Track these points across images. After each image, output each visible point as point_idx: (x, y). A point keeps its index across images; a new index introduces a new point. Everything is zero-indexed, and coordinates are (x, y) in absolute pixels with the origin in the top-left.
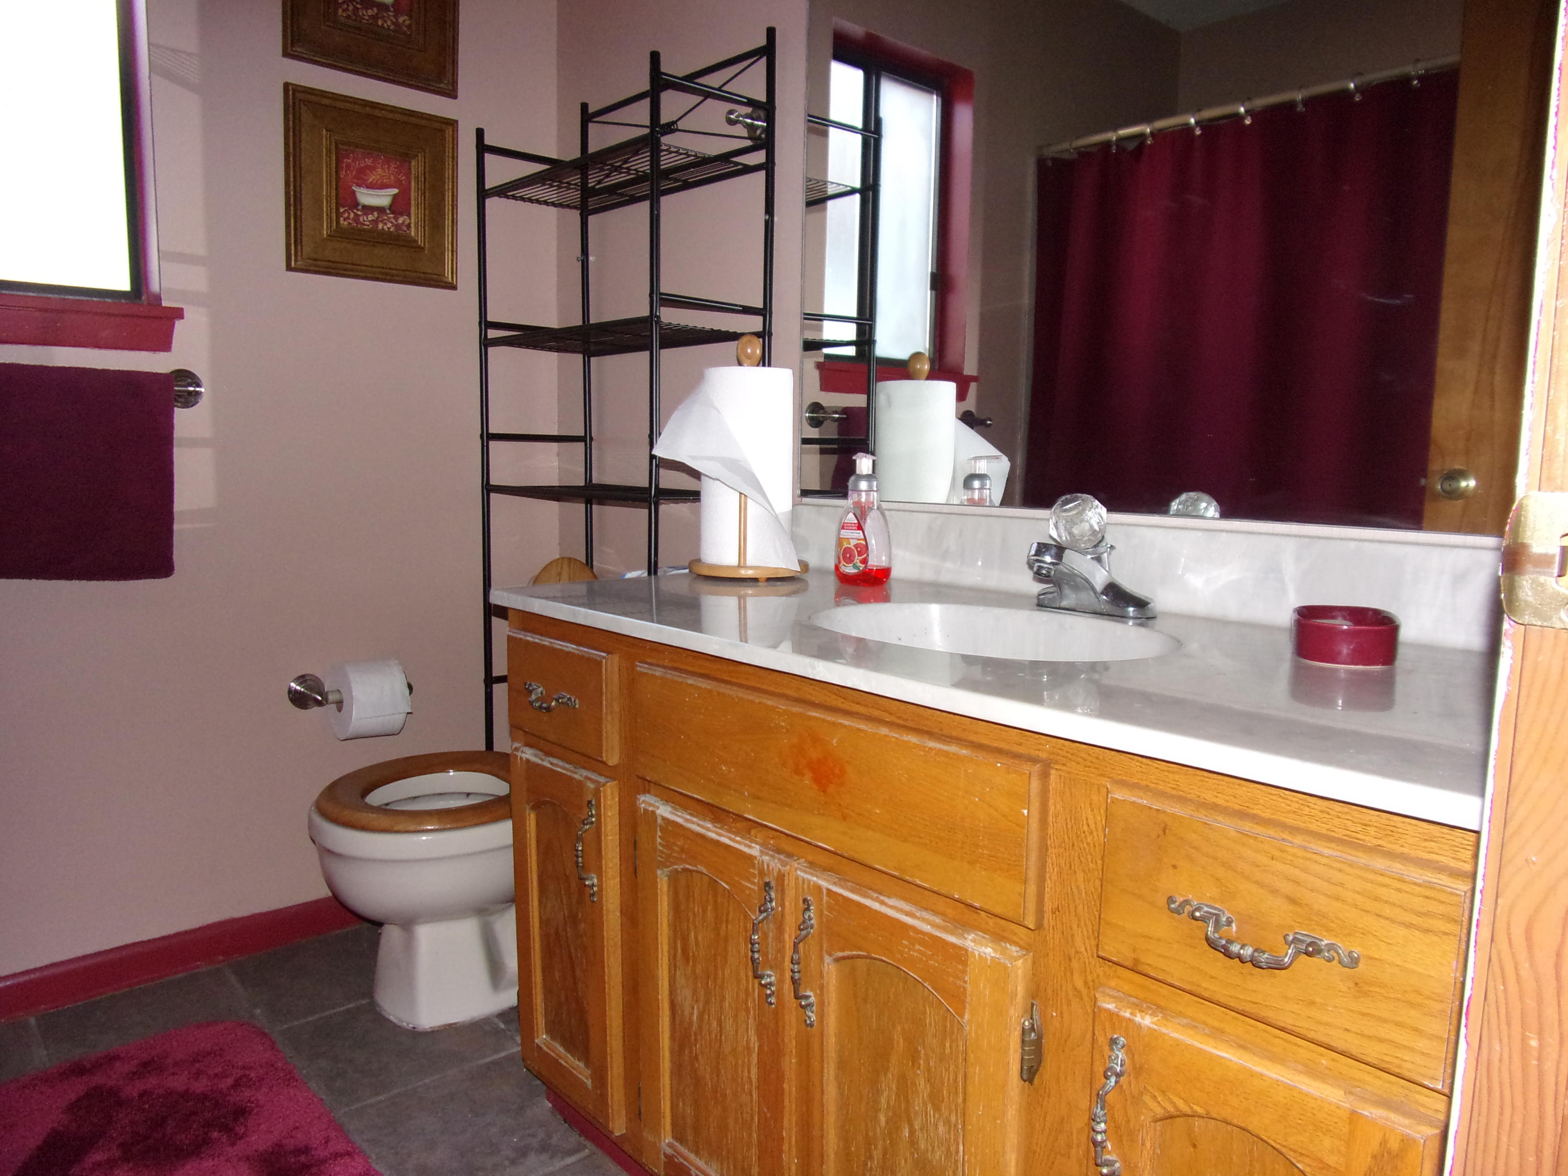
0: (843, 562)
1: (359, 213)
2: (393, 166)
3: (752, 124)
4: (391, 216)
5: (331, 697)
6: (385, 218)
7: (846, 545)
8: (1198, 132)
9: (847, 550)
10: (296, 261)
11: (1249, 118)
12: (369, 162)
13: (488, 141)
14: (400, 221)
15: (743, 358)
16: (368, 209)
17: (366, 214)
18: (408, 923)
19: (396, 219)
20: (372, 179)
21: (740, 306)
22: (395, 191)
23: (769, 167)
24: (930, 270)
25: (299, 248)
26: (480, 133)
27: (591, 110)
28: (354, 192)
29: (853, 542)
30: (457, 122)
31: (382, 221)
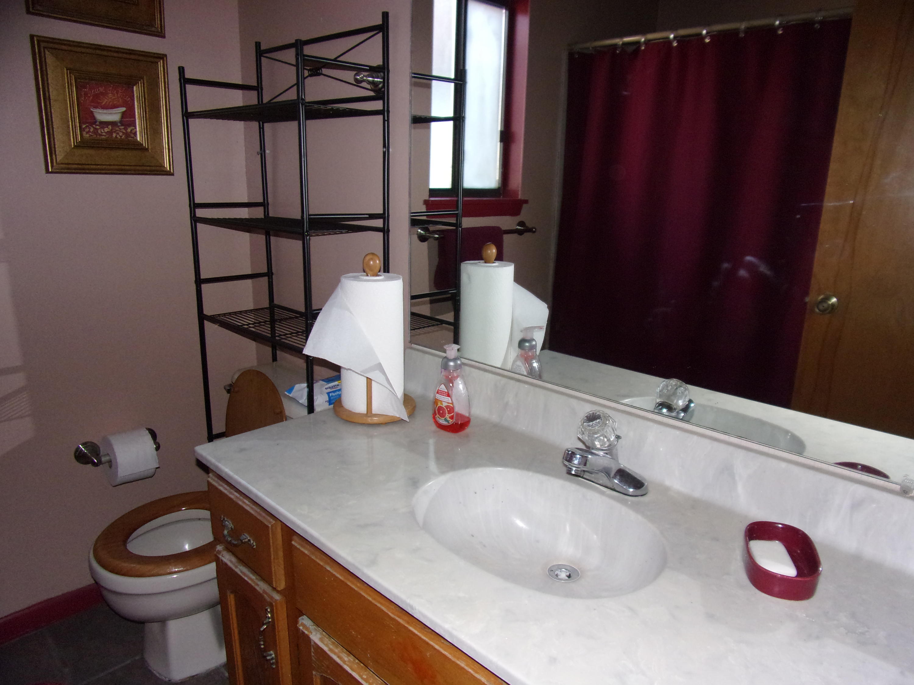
0: (438, 415)
1: (98, 127)
2: (120, 91)
3: (373, 81)
4: (123, 127)
5: (104, 459)
6: (117, 129)
7: (439, 405)
8: (675, 44)
9: (440, 408)
10: (52, 166)
11: (708, 37)
12: (101, 89)
13: (188, 75)
14: (129, 130)
15: (367, 270)
16: (104, 124)
17: (103, 128)
18: (163, 621)
19: (126, 129)
20: (104, 102)
21: (367, 214)
22: (124, 109)
23: (384, 113)
24: (499, 129)
25: (54, 156)
26: (181, 70)
27: (263, 48)
28: (92, 112)
29: (444, 404)
30: (166, 55)
31: (115, 132)
